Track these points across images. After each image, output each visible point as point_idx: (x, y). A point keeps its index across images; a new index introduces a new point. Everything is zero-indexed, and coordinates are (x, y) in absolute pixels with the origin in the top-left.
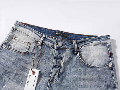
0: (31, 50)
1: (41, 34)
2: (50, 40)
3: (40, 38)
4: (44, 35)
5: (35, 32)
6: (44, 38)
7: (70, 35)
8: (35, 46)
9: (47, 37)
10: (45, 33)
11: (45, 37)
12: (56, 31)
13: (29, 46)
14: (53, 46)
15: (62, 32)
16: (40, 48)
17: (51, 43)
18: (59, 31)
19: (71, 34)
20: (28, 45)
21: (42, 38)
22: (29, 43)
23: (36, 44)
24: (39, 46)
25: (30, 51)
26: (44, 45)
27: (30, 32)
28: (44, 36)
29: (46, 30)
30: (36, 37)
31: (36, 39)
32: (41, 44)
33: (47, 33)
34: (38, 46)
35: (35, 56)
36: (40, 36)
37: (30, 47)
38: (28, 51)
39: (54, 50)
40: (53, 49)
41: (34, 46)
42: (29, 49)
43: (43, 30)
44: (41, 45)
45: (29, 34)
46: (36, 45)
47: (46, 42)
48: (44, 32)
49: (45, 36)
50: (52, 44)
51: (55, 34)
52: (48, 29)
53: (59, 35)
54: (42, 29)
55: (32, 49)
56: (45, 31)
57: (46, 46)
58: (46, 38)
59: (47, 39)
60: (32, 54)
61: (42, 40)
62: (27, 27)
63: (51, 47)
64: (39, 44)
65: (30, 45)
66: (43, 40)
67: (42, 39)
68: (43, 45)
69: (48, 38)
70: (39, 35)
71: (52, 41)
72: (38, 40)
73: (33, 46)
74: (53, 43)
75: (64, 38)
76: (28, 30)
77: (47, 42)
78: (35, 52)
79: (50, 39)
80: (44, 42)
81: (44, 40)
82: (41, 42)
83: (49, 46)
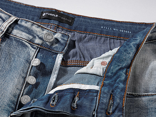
2: (26, 28)
6: (12, 22)
7: (76, 19)
9: (21, 22)
10: (17, 11)
11: (16, 22)
12: (44, 8)
14: (31, 42)
15: (58, 10)
17: (27, 35)
18: (52, 9)
19: (79, 16)
26: (11, 39)
28: (13, 18)
29: (20, 6)
32: (2, 35)
36: (4, 18)
40: (32, 49)
47: (16, 32)
48: (15, 10)
49: (16, 19)
50: (31, 37)
51: (42, 15)
53: (49, 18)
57: (14, 42)
59: (21, 26)
61: (7, 27)
63: (27, 44)
66: (10, 26)
67: (7, 23)
68: (9, 38)
69: (23, 23)
74: (33, 35)
75: (61, 24)
77: (18, 31)
79: (28, 25)
80: (13, 32)
82: (3, 31)
83: (23, 41)
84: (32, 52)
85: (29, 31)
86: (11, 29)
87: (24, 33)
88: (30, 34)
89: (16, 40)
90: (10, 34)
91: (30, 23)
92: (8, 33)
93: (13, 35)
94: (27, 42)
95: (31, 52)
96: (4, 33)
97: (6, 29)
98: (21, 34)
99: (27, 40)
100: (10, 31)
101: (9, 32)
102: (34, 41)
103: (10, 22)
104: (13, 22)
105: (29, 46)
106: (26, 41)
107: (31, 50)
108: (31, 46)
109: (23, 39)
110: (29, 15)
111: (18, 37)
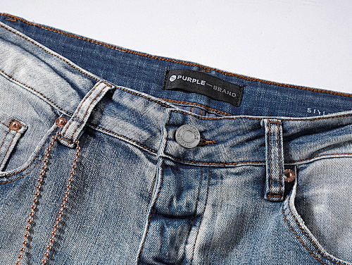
0: (24, 161)
1: (86, 76)
2: (133, 112)
3: (82, 95)
4: (103, 85)
5: (53, 64)
6: (99, 99)
7: (247, 90)
8: (48, 141)
9: (121, 96)
10: (108, 70)
11: (109, 95)
12: (171, 61)
13: (15, 140)
14: (146, 146)
15: (206, 68)
16: (72, 155)
17: (137, 130)
18: (190, 64)
19: (254, 82)
20: (9, 137)
21: (93, 96)
22: (14, 123)
23: (57, 129)
24: (71, 141)
25: (18, 169)
26: (101, 141)
27: (29, 61)
28: (102, 87)
29: (115, 54)
30: (58, 93)
31: (59, 103)
32: (79, 130)
33: (121, 74)
34: (65, 143)
35: (40, 196)
36: (81, 87)
37: (20, 147)
38: (3, 170)
40: (150, 164)
41: (43, 141)
42: (15, 157)
43: (97, 57)
44: (80, 139)
45: (21, 74)
46: (53, 133)
47: (110, 122)
48: (105, 66)
49: (108, 88)
50: (146, 135)
51: (167, 78)
52: (129, 54)
53: (185, 88)
54: (96, 52)
55: (31, 158)
56: (112, 61)
57: (108, 147)
58: (115, 97)
59: (118, 105)
60: (24, 188)
61: (90, 111)
62: (12, 37)
63: (137, 151)
64: (72, 130)
65: (22, 135)
66: (96, 107)
67: (88, 101)
68: (94, 136)
69: (126, 101)
70: (77, 79)
71: (147, 119)
72: (67, 108)
73: (35, 142)
74: (150, 131)
75: (214, 104)
77: (115, 119)
78: (44, 176)
79: (137, 104)
80: (103, 121)
81: (102, 112)
82: (82, 122)
83: (129, 145)
84: (151, 171)
85: (140, 121)
86: (98, 115)
87: (130, 126)
88: (143, 127)
89: (110, 142)
90: (96, 126)
91: (140, 100)
92: (93, 125)
93: (103, 129)
94: (137, 147)
95: (147, 172)
96: (84, 125)
97: (88, 116)
98: (123, 128)
99: (138, 143)
100: (96, 119)
101: (94, 121)
102: (151, 144)
103: (95, 99)
104: (101, 97)
105: (143, 156)
106: (134, 144)
107: (147, 166)
108: (147, 158)
109: (127, 141)
110: (139, 79)
111: (116, 136)
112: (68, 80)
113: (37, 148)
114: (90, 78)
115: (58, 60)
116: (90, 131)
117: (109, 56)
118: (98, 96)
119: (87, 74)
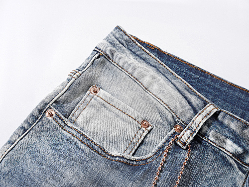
0: (149, 152)
1: (199, 97)
2: (232, 132)
3: (196, 112)
4: (212, 107)
5: (177, 84)
6: (208, 117)
8: (168, 140)
9: (224, 118)
11: (216, 115)
13: (144, 134)
14: (239, 159)
16: (185, 155)
17: (234, 145)
20: (140, 132)
21: (204, 114)
22: (144, 123)
23: (175, 133)
24: (185, 144)
25: (144, 157)
26: (205, 147)
27: (161, 79)
28: (211, 109)
29: (222, 85)
30: (179, 107)
31: (178, 114)
32: (192, 138)
33: (225, 100)
34: (180, 145)
35: (158, 181)
36: (195, 105)
37: (146, 140)
38: (133, 155)
39: (242, 178)
40: (240, 173)
41: (164, 140)
42: (142, 147)
43: (209, 85)
44: (191, 143)
45: (154, 88)
46: (172, 136)
47: (214, 135)
49: (215, 110)
50: (240, 150)
52: (232, 86)
54: (208, 81)
55: (154, 151)
56: (219, 90)
57: (210, 153)
58: (220, 117)
59: (221, 124)
60: (147, 172)
61: (201, 125)
62: (151, 60)
63: (231, 161)
64: (186, 136)
65: (149, 132)
66: (205, 124)
67: (200, 117)
68: (201, 144)
69: (228, 122)
70: (193, 99)
71: (242, 138)
72: (184, 119)
73: (158, 140)
74: (244, 148)
76: (151, 71)
77: (219, 135)
78: (163, 167)
79: (237, 126)
80: (209, 134)
81: (209, 127)
82: (195, 132)
83: (226, 155)
85: (237, 139)
86: (206, 128)
87: (228, 141)
88: (238, 144)
89: (213, 150)
90: (204, 136)
92: (201, 135)
93: (209, 139)
94: (232, 158)
95: (237, 179)
96: (195, 134)
97: (199, 128)
98: (224, 142)
99: (233, 155)
100: (204, 131)
101: (202, 132)
102: (243, 158)
103: (206, 116)
104: (210, 116)
105: (235, 165)
106: (231, 155)
107: (237, 174)
108: (239, 167)
109: (226, 152)
110: (237, 106)
111: (217, 147)
112: (186, 98)
113: (160, 145)
114: (202, 100)
115: (181, 82)
116: (199, 139)
117: (217, 86)
118: (208, 114)
119: (200, 96)
